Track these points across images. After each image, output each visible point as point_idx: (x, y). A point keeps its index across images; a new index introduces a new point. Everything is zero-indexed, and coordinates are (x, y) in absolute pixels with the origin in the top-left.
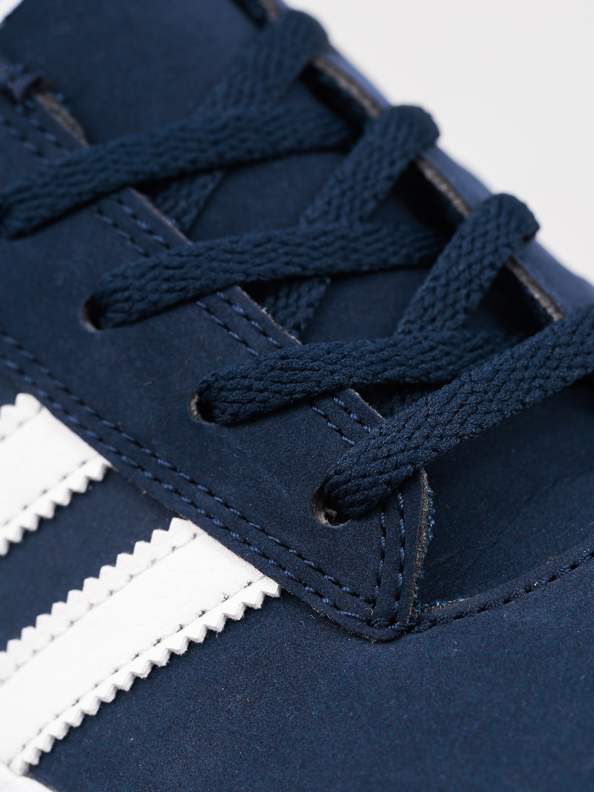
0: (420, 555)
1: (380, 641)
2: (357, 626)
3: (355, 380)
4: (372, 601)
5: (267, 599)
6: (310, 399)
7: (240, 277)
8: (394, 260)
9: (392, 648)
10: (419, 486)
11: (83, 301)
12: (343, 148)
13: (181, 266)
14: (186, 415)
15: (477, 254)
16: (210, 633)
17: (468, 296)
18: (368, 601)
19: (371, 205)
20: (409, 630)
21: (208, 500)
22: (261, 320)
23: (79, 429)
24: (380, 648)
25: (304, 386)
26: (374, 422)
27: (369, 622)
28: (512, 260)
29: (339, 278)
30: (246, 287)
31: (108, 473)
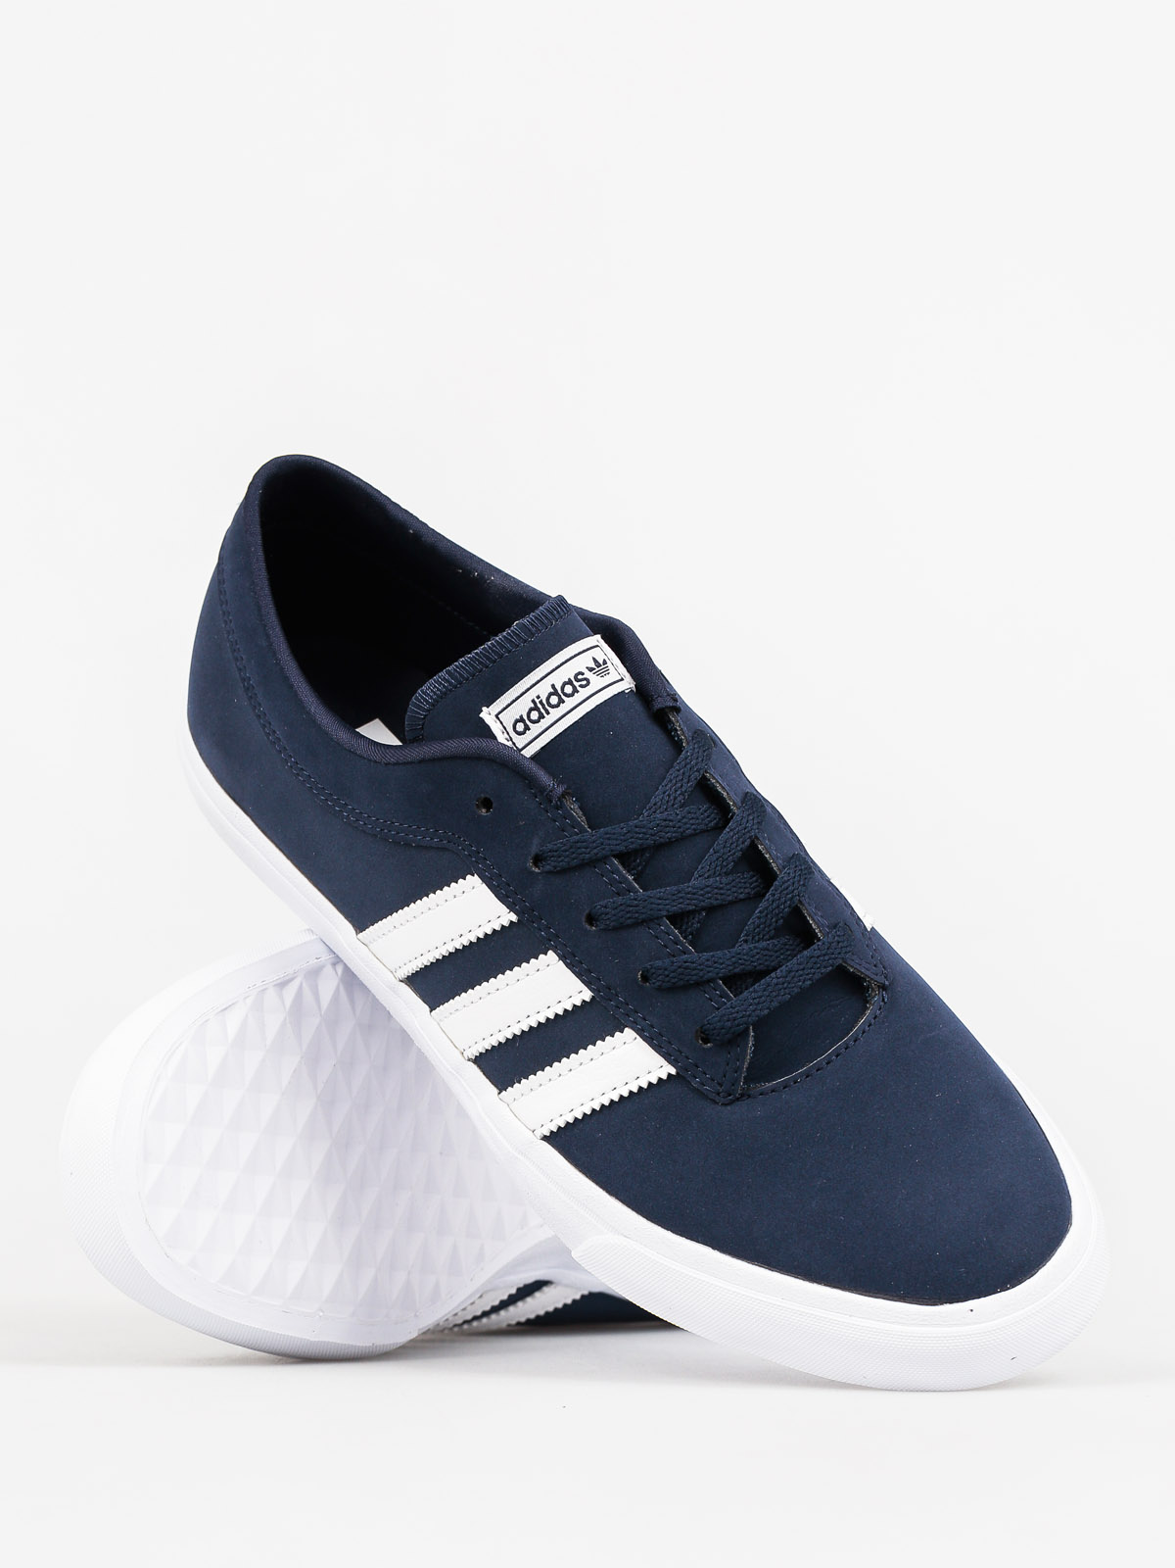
0: (746, 1065)
1: (724, 1104)
2: (712, 1096)
3: (720, 975)
4: (721, 1085)
5: (669, 1075)
6: (698, 984)
7: (665, 913)
8: (742, 896)
9: (729, 1108)
10: (748, 1035)
11: (585, 914)
12: (720, 828)
13: (637, 906)
14: (636, 979)
15: (783, 900)
16: (641, 1088)
17: (776, 922)
18: (719, 1084)
19: (730, 866)
20: (738, 1099)
21: (643, 1023)
22: (675, 936)
23: (579, 975)
24: (723, 1108)
25: (695, 978)
26: (729, 998)
27: (718, 1094)
28: (800, 902)
29: (711, 910)
30: (668, 918)
31: (593, 998)
